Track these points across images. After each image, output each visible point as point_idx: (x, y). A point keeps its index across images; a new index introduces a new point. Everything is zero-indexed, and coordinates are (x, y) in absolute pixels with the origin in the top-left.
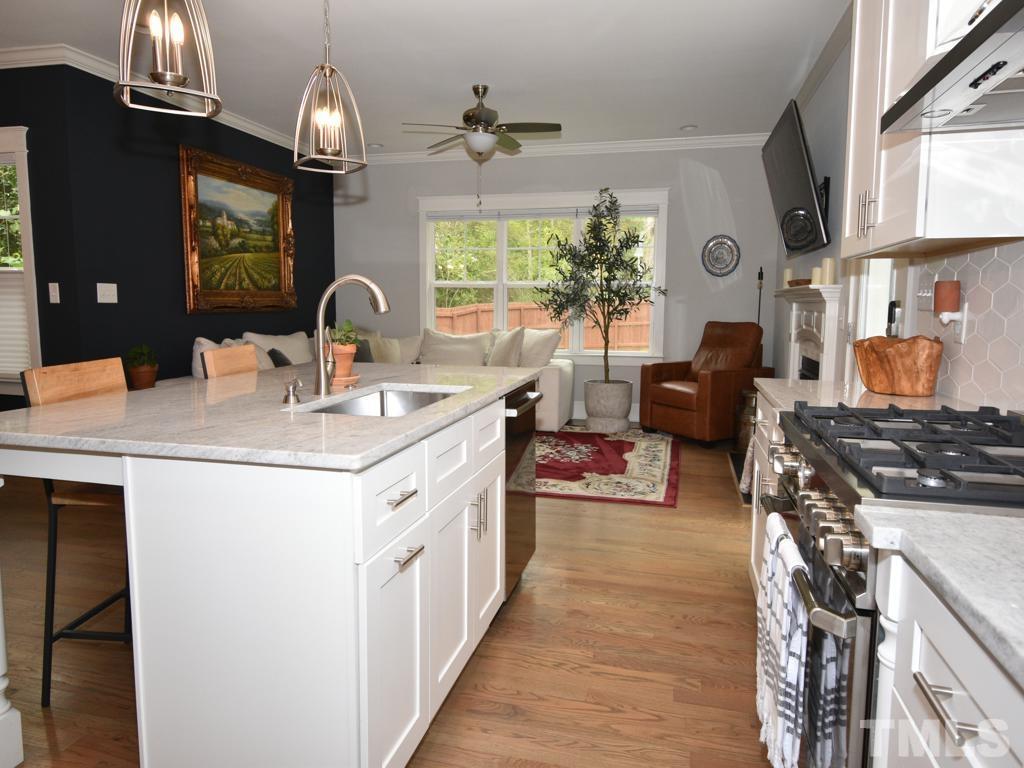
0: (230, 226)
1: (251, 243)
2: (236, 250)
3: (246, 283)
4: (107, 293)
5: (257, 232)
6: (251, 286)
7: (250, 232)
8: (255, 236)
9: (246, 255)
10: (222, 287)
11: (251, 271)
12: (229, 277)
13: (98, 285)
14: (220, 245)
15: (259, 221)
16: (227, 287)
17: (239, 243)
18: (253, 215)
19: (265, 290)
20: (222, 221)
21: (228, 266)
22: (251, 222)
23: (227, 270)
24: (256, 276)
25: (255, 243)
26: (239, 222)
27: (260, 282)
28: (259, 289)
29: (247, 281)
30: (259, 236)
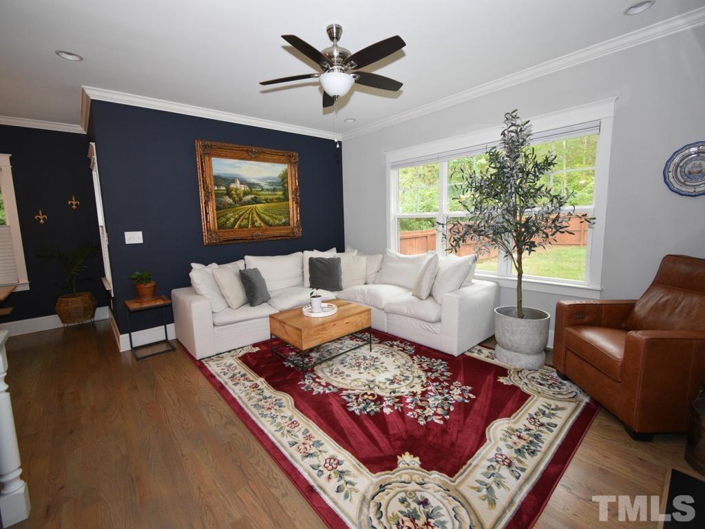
0: (243, 188)
1: (263, 197)
2: (249, 203)
3: (258, 223)
4: (134, 238)
5: (268, 190)
6: (262, 224)
7: (263, 190)
8: (267, 193)
9: (258, 205)
10: (236, 227)
11: (262, 215)
12: (242, 220)
13: (126, 233)
14: (234, 200)
15: (270, 183)
16: (240, 227)
17: (252, 198)
18: (264, 179)
19: (275, 226)
20: (237, 185)
21: (241, 213)
22: (263, 184)
23: (240, 216)
24: (267, 218)
25: (266, 197)
26: (251, 185)
27: (271, 222)
28: (271, 226)
29: (259, 221)
30: (270, 193)
